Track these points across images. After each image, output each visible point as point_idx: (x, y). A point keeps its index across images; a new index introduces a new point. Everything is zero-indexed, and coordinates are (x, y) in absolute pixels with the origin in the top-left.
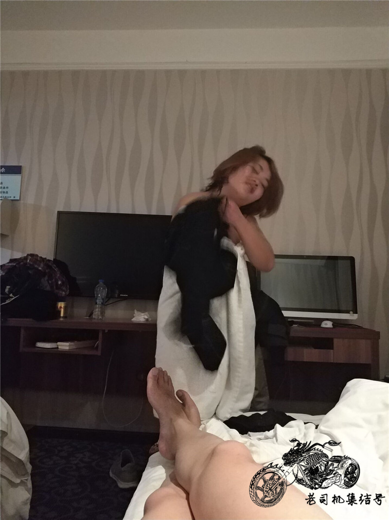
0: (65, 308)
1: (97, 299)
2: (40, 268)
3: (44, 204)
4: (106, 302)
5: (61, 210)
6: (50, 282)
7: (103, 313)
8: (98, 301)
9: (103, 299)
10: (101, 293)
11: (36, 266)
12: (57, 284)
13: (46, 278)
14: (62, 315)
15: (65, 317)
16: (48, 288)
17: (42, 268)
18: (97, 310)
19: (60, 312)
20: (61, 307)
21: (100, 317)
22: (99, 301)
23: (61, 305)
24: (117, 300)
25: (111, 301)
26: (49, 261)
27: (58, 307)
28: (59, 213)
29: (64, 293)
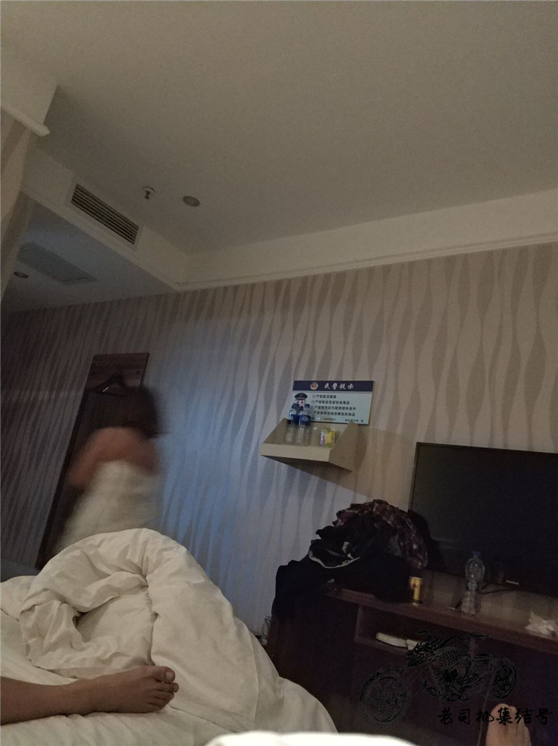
0: (422, 587)
1: (468, 581)
2: (390, 523)
3: (399, 431)
4: (483, 588)
5: (422, 440)
6: (402, 544)
7: (477, 606)
8: (470, 584)
9: (478, 583)
10: (475, 572)
11: (384, 518)
12: (412, 547)
13: (397, 537)
14: (416, 596)
15: (420, 602)
16: (398, 553)
17: (392, 522)
18: (468, 599)
19: (412, 592)
20: (415, 585)
21: (473, 612)
22: (473, 585)
23: (416, 581)
24: (501, 588)
25: (491, 588)
26: (402, 512)
27: (410, 584)
28: (419, 445)
29: (420, 564)
